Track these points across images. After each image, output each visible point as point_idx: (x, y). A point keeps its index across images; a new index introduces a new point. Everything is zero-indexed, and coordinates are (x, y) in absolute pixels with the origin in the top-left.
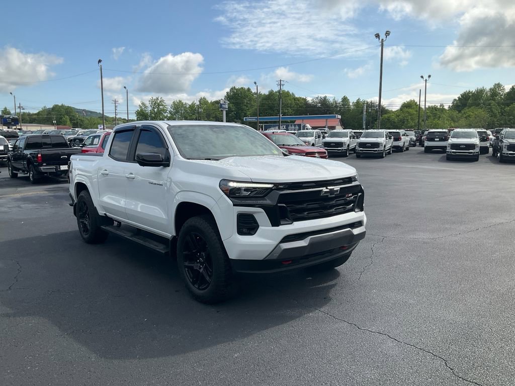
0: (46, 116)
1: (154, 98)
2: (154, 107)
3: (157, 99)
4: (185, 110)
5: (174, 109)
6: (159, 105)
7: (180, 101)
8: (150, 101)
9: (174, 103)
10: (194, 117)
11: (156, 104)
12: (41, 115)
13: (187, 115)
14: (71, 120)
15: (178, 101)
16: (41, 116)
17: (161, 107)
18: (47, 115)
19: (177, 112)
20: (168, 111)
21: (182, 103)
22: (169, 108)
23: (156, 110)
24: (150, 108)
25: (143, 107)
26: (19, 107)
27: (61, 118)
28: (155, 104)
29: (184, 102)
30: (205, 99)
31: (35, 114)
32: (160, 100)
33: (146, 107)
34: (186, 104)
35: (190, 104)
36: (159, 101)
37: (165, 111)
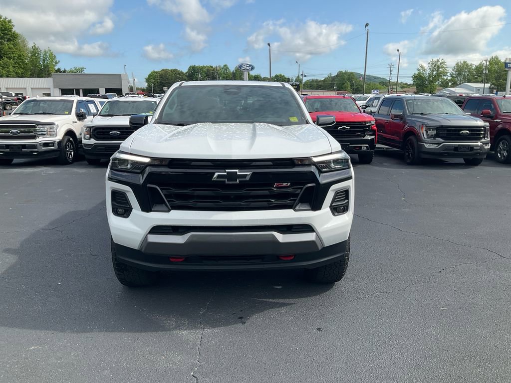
0: (330, 82)
1: (435, 59)
2: (433, 70)
3: (438, 61)
4: (469, 71)
5: (456, 72)
6: (438, 67)
7: (465, 62)
8: (429, 64)
9: (457, 64)
10: (480, 79)
11: (437, 67)
12: (327, 81)
13: (471, 78)
14: (352, 85)
15: (462, 62)
16: (326, 83)
17: (441, 69)
18: (332, 81)
19: (459, 74)
20: (448, 74)
21: (467, 64)
22: (450, 71)
23: (435, 72)
24: (428, 71)
25: (421, 71)
26: (302, 75)
27: (343, 84)
28: (435, 66)
29: (469, 63)
30: (497, 58)
31: (322, 81)
32: (441, 62)
33: (424, 70)
34: (471, 65)
35: (477, 64)
36: (439, 63)
37: (445, 74)
